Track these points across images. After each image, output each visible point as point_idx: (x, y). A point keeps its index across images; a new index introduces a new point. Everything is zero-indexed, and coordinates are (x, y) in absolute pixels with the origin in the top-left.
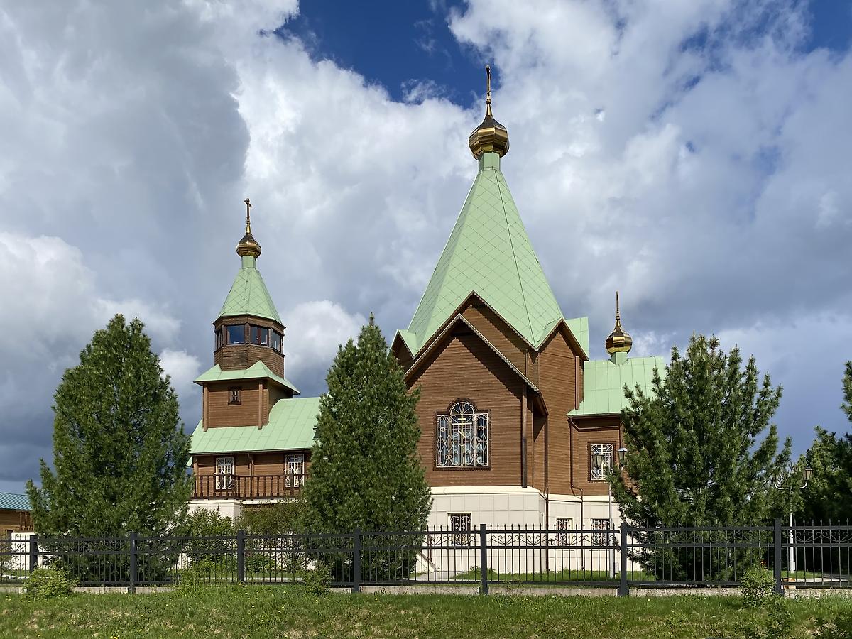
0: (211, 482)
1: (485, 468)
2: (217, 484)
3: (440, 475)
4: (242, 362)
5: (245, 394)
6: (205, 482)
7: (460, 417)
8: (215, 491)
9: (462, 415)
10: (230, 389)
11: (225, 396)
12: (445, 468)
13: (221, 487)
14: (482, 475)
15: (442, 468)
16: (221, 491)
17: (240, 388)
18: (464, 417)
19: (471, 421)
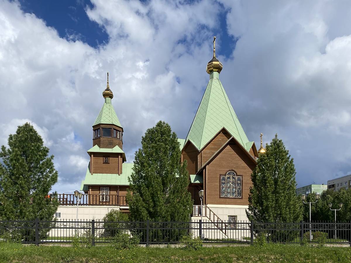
0: (98, 198)
1: (240, 198)
2: (101, 199)
3: (222, 200)
4: (110, 145)
5: (111, 159)
6: (95, 198)
7: (230, 177)
8: (100, 202)
9: (231, 176)
10: (103, 157)
11: (101, 160)
12: (224, 197)
13: (103, 200)
14: (239, 201)
15: (223, 197)
16: (103, 202)
17: (109, 157)
18: (232, 177)
19: (235, 179)
